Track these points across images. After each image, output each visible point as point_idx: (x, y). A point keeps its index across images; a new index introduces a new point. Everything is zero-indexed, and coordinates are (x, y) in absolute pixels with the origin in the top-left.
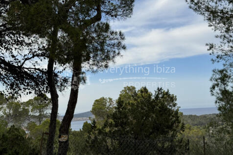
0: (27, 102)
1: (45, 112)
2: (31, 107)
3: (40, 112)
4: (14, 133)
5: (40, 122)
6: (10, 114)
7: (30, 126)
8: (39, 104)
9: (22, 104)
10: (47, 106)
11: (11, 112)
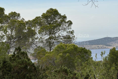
0: (34, 20)
1: (57, 35)
2: (38, 27)
3: (50, 34)
4: (20, 60)
5: (50, 48)
6: (12, 36)
7: (39, 53)
8: (49, 24)
9: (27, 23)
10: (60, 26)
11: (14, 33)
